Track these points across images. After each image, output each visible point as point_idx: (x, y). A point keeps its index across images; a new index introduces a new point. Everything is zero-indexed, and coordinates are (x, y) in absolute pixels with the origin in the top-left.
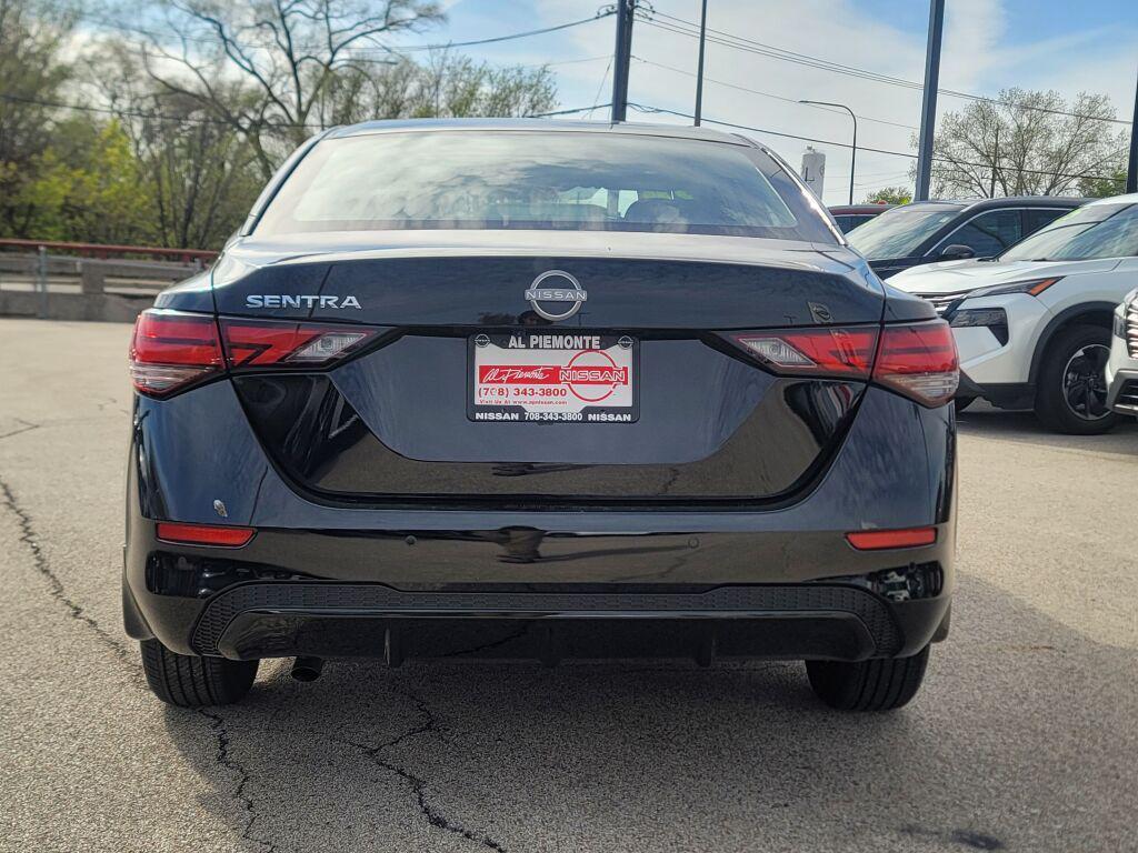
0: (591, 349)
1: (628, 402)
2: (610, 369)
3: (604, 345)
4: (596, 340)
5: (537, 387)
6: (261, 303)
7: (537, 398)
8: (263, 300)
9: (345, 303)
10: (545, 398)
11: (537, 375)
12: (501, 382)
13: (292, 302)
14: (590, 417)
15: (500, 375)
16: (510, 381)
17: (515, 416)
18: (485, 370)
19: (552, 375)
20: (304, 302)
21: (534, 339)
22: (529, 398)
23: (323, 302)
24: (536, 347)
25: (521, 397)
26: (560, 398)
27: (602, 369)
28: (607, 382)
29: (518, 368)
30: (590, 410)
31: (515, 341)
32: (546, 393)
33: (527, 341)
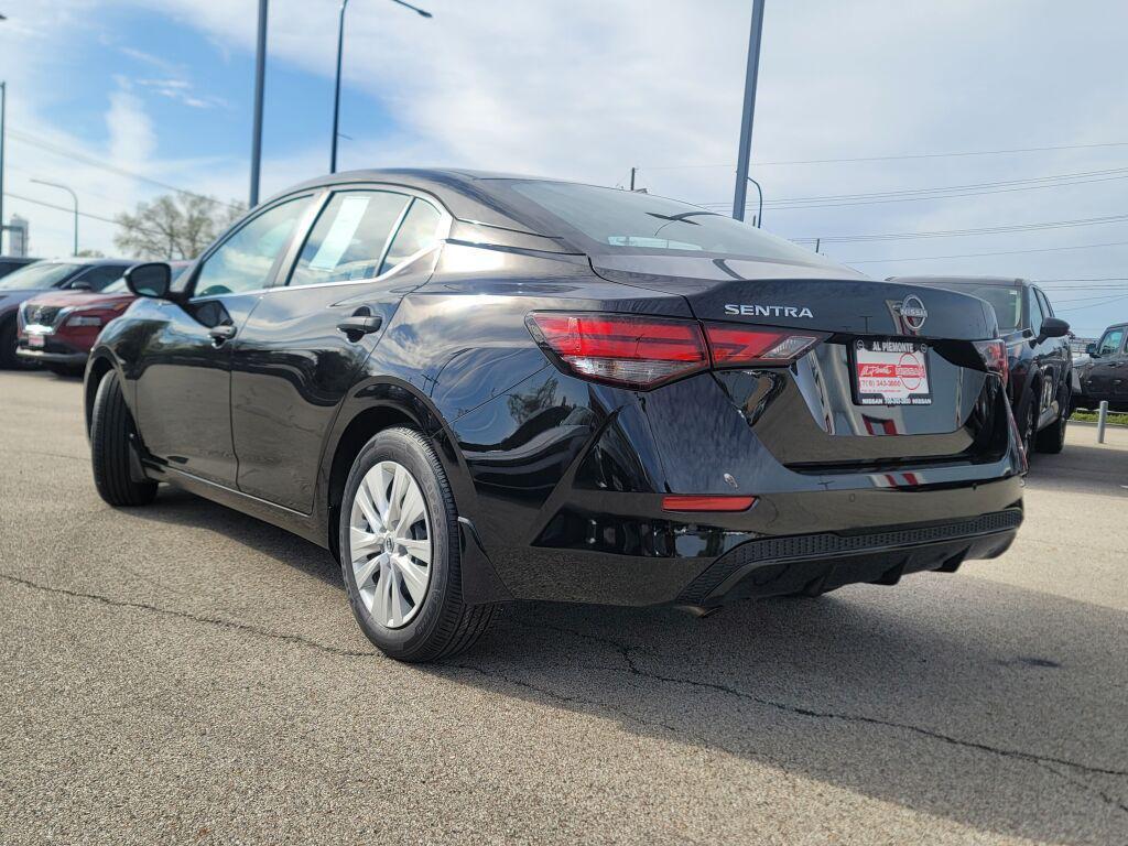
0: (909, 352)
1: (926, 391)
2: (916, 367)
3: (914, 350)
4: (911, 346)
5: (887, 379)
6: (737, 312)
7: (888, 388)
8: (739, 309)
9: (802, 314)
10: (890, 388)
11: (886, 371)
12: (870, 376)
13: (763, 310)
14: (913, 401)
15: (869, 370)
16: (875, 375)
17: (881, 401)
18: (862, 366)
19: (893, 372)
20: (773, 311)
21: (885, 345)
22: (885, 388)
23: (786, 311)
24: (886, 350)
25: (881, 387)
26: (896, 388)
27: (914, 367)
28: (916, 376)
29: (876, 365)
30: (912, 396)
31: (876, 346)
32: (891, 384)
33: (881, 346)
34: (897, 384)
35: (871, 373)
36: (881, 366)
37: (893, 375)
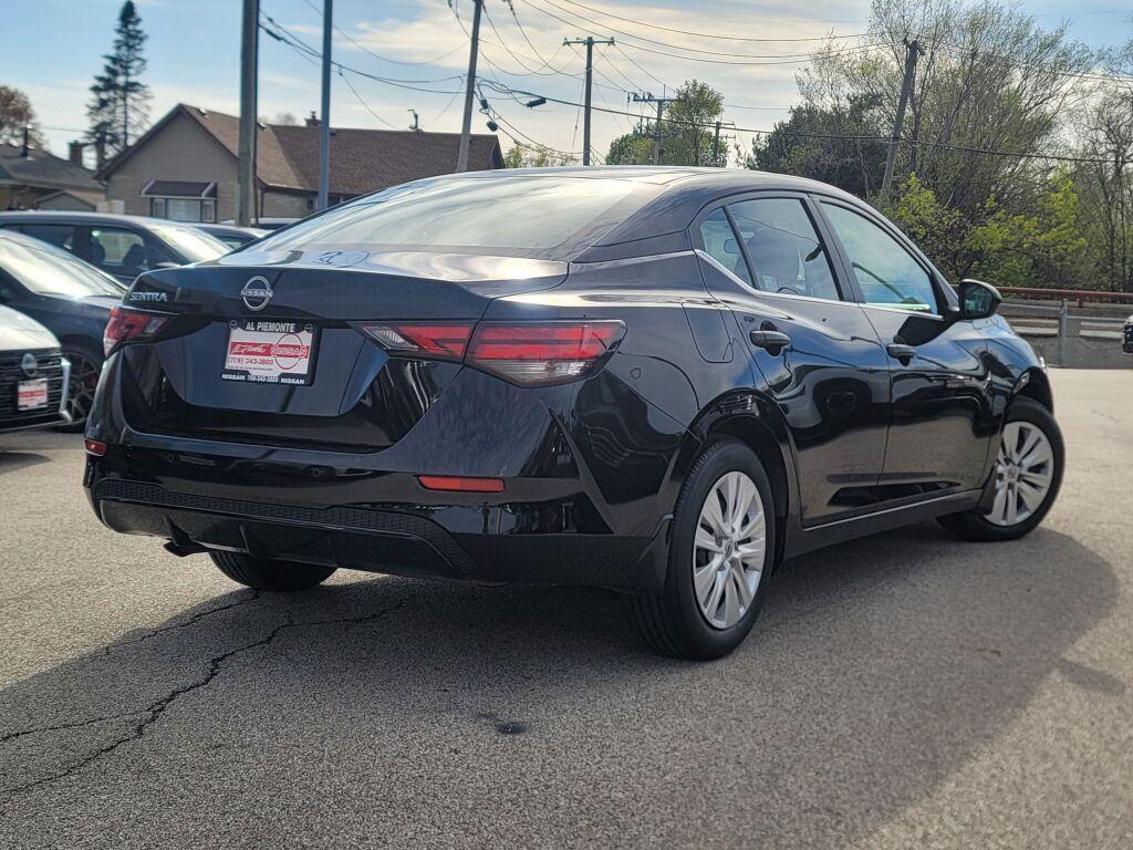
0: (289, 333)
1: (305, 372)
2: (299, 347)
3: (298, 330)
4: (292, 326)
5: (258, 358)
7: (257, 366)
9: (161, 298)
10: (262, 366)
11: (259, 350)
12: (240, 353)
13: (143, 297)
14: (283, 380)
15: (241, 348)
16: (246, 353)
17: (243, 378)
18: (234, 344)
19: (268, 350)
20: (147, 297)
21: (260, 325)
22: (253, 366)
24: (260, 330)
25: (249, 365)
26: (269, 366)
27: (295, 347)
28: (296, 356)
29: (250, 344)
30: (283, 375)
31: (250, 326)
32: (263, 362)
33: (255, 326)
34: (271, 362)
35: (242, 351)
36: (255, 345)
37: (268, 353)
